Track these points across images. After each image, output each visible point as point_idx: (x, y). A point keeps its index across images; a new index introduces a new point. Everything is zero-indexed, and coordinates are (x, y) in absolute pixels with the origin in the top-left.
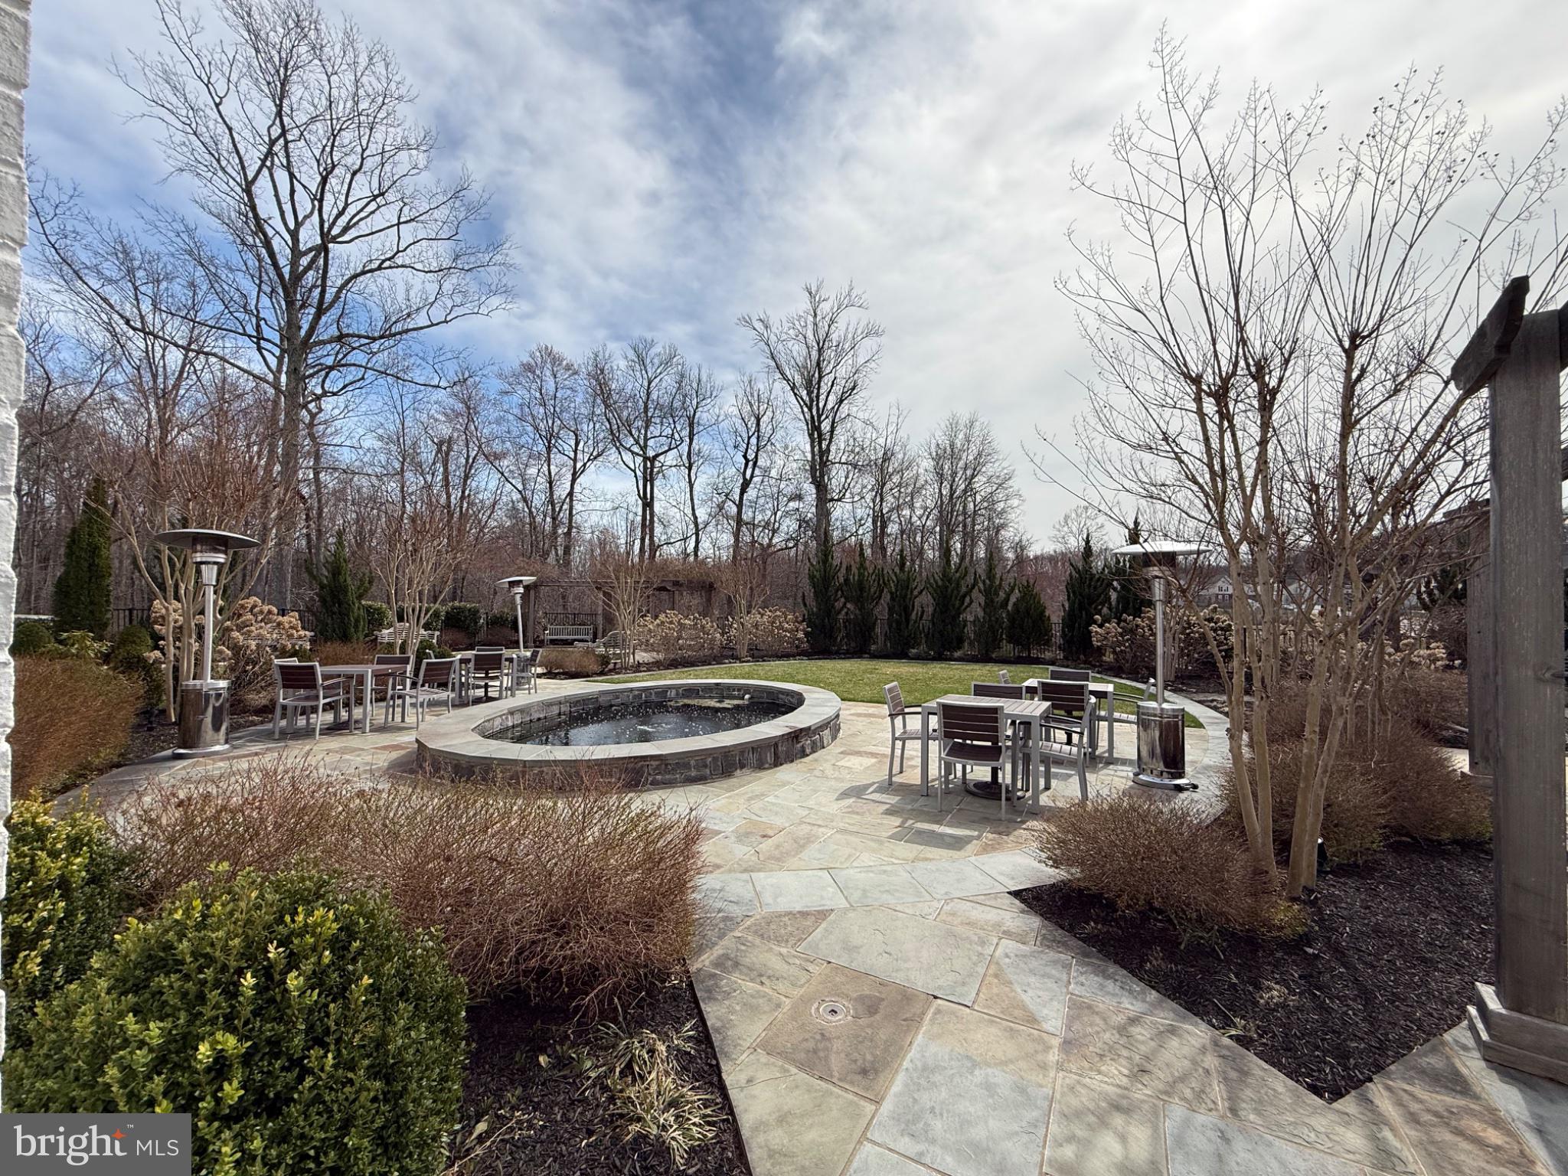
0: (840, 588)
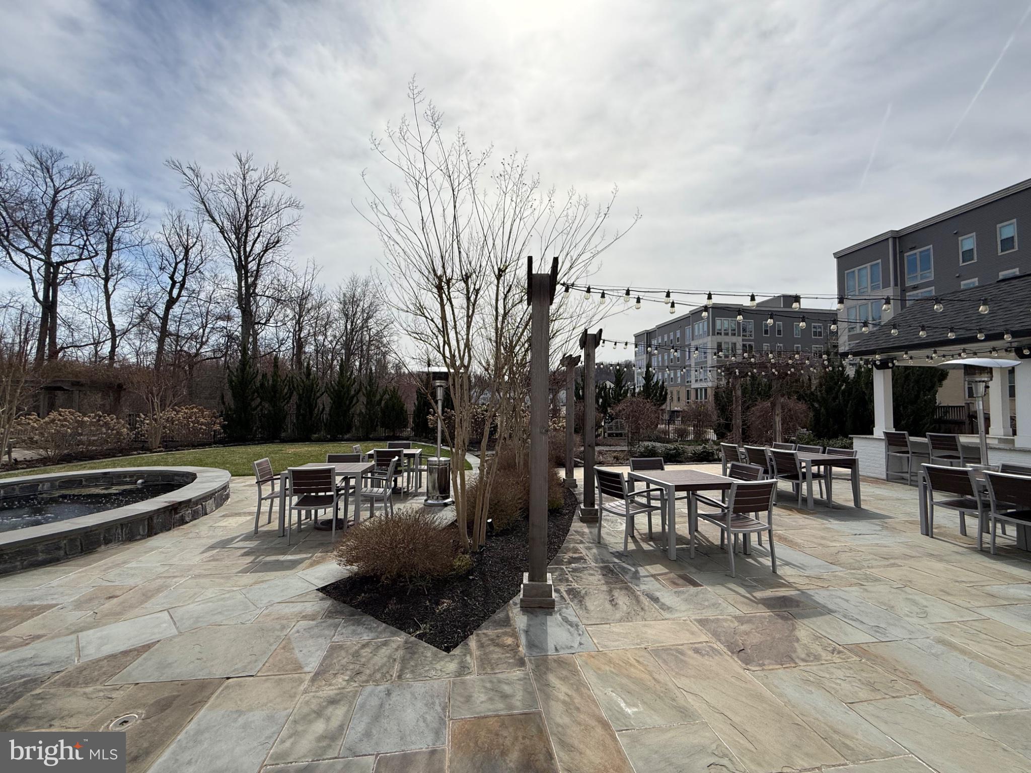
0: (257, 391)
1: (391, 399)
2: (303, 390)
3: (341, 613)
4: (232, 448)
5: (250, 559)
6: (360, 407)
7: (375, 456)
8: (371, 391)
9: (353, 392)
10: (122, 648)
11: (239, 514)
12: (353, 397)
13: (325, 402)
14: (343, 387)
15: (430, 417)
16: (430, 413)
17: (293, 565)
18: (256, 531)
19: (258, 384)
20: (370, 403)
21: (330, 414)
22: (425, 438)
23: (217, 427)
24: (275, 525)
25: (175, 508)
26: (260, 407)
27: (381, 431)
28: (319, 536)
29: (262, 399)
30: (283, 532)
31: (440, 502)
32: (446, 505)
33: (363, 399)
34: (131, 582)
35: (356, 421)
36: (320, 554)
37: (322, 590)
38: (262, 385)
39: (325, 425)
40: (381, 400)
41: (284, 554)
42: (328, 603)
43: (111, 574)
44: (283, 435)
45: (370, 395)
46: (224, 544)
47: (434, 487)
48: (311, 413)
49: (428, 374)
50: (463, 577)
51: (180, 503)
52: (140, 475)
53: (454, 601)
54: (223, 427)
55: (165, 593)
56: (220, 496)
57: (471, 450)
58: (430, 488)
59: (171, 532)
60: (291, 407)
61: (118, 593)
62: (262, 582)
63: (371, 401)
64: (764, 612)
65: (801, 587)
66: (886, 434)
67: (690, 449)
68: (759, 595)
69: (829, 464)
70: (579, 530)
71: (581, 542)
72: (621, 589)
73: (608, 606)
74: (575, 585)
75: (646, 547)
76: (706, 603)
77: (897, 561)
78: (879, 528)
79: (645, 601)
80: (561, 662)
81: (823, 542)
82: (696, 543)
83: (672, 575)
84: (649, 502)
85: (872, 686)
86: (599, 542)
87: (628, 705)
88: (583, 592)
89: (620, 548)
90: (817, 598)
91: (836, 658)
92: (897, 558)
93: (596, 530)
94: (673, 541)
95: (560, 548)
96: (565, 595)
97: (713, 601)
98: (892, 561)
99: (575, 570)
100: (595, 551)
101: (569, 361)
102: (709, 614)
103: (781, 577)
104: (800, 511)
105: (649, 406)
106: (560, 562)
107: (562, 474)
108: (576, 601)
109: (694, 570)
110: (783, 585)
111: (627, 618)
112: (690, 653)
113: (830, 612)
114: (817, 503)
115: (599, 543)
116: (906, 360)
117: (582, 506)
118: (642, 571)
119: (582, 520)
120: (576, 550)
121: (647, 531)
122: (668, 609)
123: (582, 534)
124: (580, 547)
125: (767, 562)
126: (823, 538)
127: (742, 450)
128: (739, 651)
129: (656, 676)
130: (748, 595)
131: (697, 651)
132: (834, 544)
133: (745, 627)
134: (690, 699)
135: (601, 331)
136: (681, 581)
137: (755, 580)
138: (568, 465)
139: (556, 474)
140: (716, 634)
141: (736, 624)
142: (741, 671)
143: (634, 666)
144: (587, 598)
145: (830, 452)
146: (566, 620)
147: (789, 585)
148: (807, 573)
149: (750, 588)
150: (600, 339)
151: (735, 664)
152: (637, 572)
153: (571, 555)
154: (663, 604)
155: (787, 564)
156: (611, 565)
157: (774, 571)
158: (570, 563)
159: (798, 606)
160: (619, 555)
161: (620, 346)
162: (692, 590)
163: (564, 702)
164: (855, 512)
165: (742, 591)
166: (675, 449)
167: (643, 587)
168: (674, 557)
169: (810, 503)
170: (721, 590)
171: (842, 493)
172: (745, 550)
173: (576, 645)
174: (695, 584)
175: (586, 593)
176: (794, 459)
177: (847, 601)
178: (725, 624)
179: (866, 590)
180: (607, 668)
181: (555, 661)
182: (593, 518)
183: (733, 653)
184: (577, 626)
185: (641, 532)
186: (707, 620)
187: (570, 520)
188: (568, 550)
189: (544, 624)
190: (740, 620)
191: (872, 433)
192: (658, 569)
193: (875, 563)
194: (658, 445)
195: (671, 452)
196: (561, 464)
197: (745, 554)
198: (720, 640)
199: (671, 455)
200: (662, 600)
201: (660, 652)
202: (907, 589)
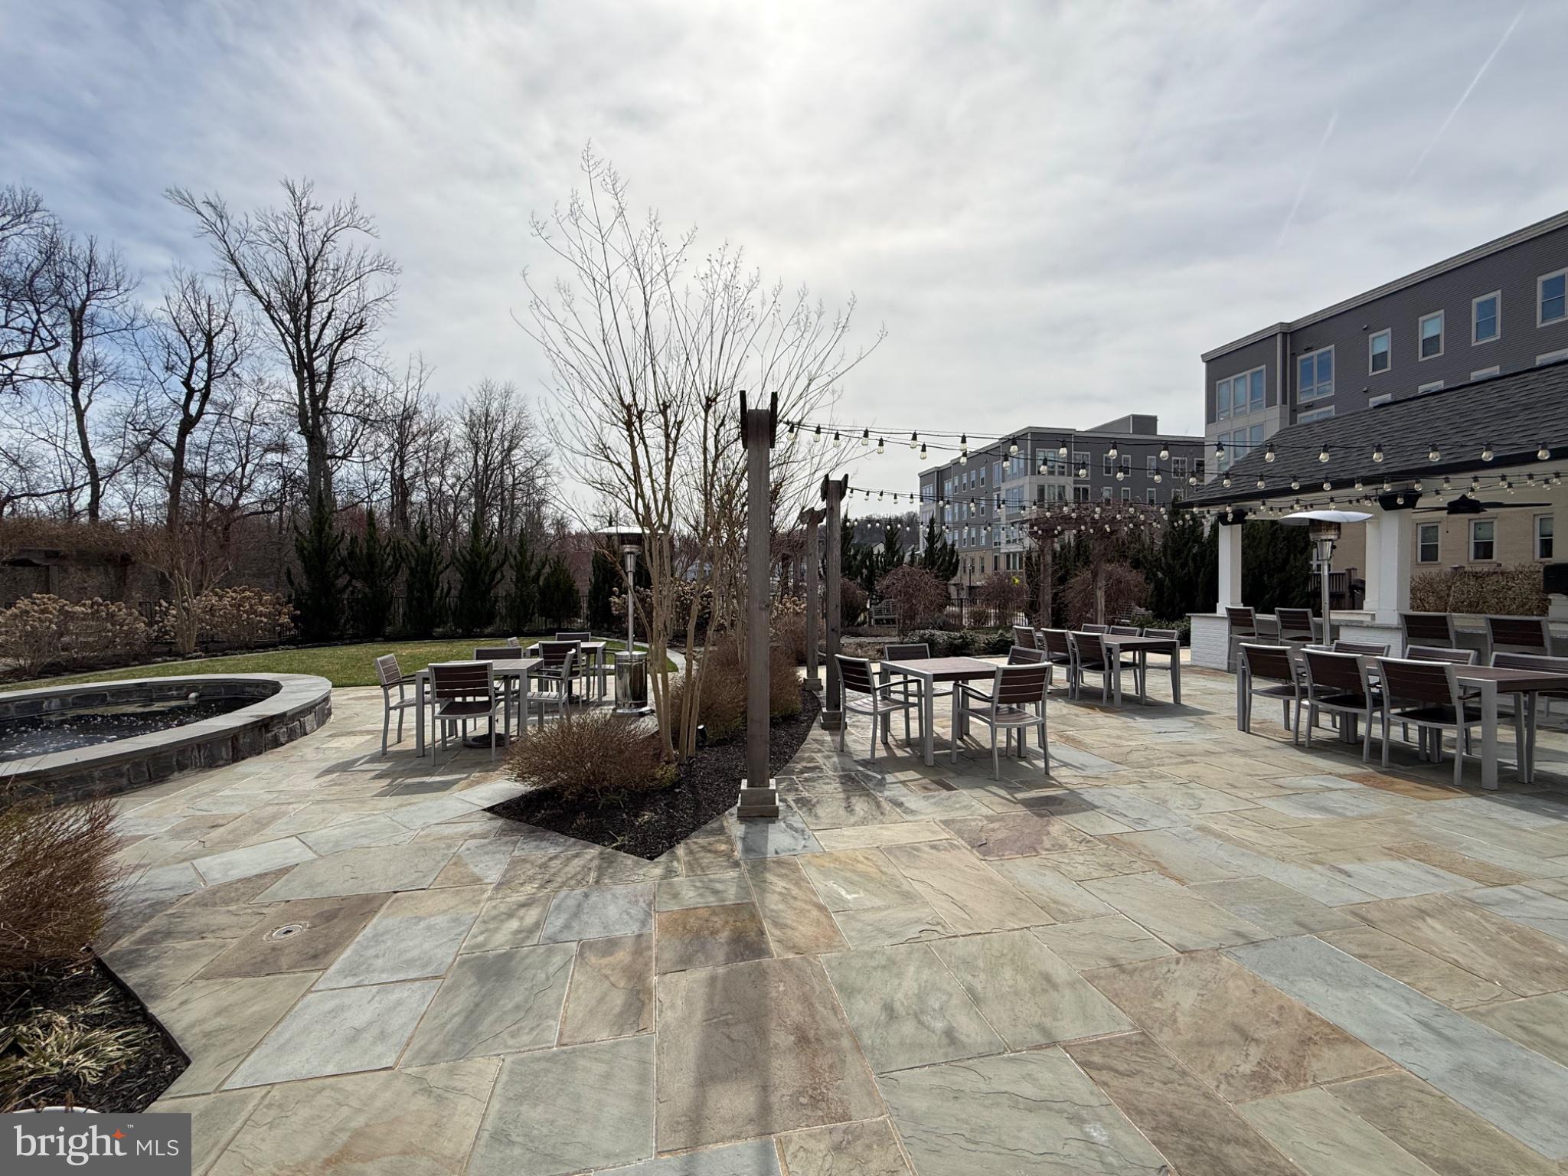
0: (343, 563)
1: (552, 574)
2: (417, 561)
3: (518, 830)
4: (315, 651)
5: (386, 782)
6: (505, 586)
7: (541, 652)
8: (522, 563)
9: (494, 565)
10: (255, 872)
11: (353, 733)
12: (495, 572)
13: (450, 580)
14: (479, 555)
15: (614, 599)
16: (613, 593)
17: (445, 786)
18: (384, 752)
19: (344, 553)
20: (521, 580)
21: (459, 597)
22: (608, 630)
23: (285, 619)
24: (410, 743)
25: (265, 724)
26: (349, 587)
27: (539, 622)
28: (472, 754)
29: (353, 576)
30: (422, 751)
31: (635, 711)
32: (642, 715)
33: (510, 574)
34: (235, 810)
35: (501, 607)
36: (478, 774)
37: (490, 810)
38: (351, 554)
39: (454, 613)
40: (538, 574)
41: (431, 775)
42: (499, 823)
43: (203, 803)
44: (388, 629)
45: (521, 567)
46: (345, 767)
47: (625, 695)
48: (431, 597)
49: (609, 536)
50: (669, 790)
51: (272, 718)
52: (192, 686)
53: (656, 814)
54: (294, 618)
55: (284, 820)
56: (320, 710)
57: (676, 646)
58: (620, 695)
59: (263, 757)
60: (399, 588)
61: (221, 822)
62: (410, 804)
63: (524, 577)
64: (1021, 810)
65: (1069, 786)
66: (1228, 610)
67: (982, 638)
68: (1020, 796)
69: (1144, 648)
70: (819, 738)
71: (820, 751)
72: (860, 796)
73: (842, 812)
74: (805, 794)
75: (899, 753)
76: (958, 806)
77: (1194, 758)
78: (1191, 725)
79: (887, 806)
80: (779, 863)
81: (1117, 741)
82: (960, 747)
83: (926, 781)
84: (906, 698)
85: (1109, 867)
86: (842, 750)
87: (848, 893)
88: (815, 800)
89: (868, 755)
90: (1086, 797)
91: (1083, 847)
92: (1195, 755)
93: (838, 739)
94: (930, 745)
95: (791, 757)
96: (792, 804)
97: (965, 803)
98: (1189, 758)
99: (807, 780)
100: (835, 759)
101: (810, 516)
102: (958, 815)
103: (1052, 778)
104: (1103, 709)
105: (929, 579)
106: (792, 772)
107: (803, 673)
108: (805, 809)
109: (951, 775)
110: (1053, 786)
111: (864, 822)
112: (927, 849)
113: (1094, 807)
114: (1127, 699)
115: (842, 751)
116: (1262, 512)
117: (824, 710)
118: (889, 778)
119: (824, 727)
120: (812, 760)
121: (904, 737)
122: (912, 812)
123: (822, 743)
124: (818, 756)
125: (1041, 764)
126: (1119, 737)
127: (1040, 635)
128: (981, 846)
129: (884, 869)
130: (1009, 797)
131: (934, 847)
132: (1130, 743)
133: (996, 825)
134: (916, 885)
135: (846, 476)
136: (934, 786)
137: (1021, 782)
138: (810, 661)
139: (794, 674)
140: (960, 833)
141: (985, 822)
142: (978, 862)
143: (862, 863)
144: (818, 806)
145: (1148, 634)
146: (791, 827)
147: (1060, 785)
148: (1084, 773)
149: (1012, 790)
150: (846, 486)
151: (973, 858)
152: (884, 779)
153: (805, 764)
154: (907, 808)
155: (1066, 765)
156: (853, 774)
157: (1047, 773)
158: (802, 772)
159: (1060, 804)
160: (865, 763)
161: (875, 496)
162: (945, 793)
163: (780, 893)
164: (1175, 708)
165: (1003, 793)
166: (961, 637)
167: (887, 793)
168: (930, 762)
169: (1117, 699)
170: (978, 793)
171: (1158, 686)
172: (1020, 752)
173: (799, 848)
174: (949, 788)
175: (818, 802)
176: (1099, 644)
177: (1118, 797)
178: (973, 824)
179: (1145, 787)
180: (832, 865)
181: (774, 862)
182: (836, 724)
183: (973, 847)
184: (803, 831)
185: (897, 738)
186: (953, 821)
187: (809, 728)
188: (802, 759)
189: (766, 831)
190: (990, 819)
191: (1215, 611)
192: (912, 775)
193: (1167, 761)
194: (938, 633)
195: (956, 642)
196: (801, 662)
197: (1019, 757)
198: (962, 838)
199: (956, 645)
200: (907, 805)
201: (892, 851)
202: (1192, 785)
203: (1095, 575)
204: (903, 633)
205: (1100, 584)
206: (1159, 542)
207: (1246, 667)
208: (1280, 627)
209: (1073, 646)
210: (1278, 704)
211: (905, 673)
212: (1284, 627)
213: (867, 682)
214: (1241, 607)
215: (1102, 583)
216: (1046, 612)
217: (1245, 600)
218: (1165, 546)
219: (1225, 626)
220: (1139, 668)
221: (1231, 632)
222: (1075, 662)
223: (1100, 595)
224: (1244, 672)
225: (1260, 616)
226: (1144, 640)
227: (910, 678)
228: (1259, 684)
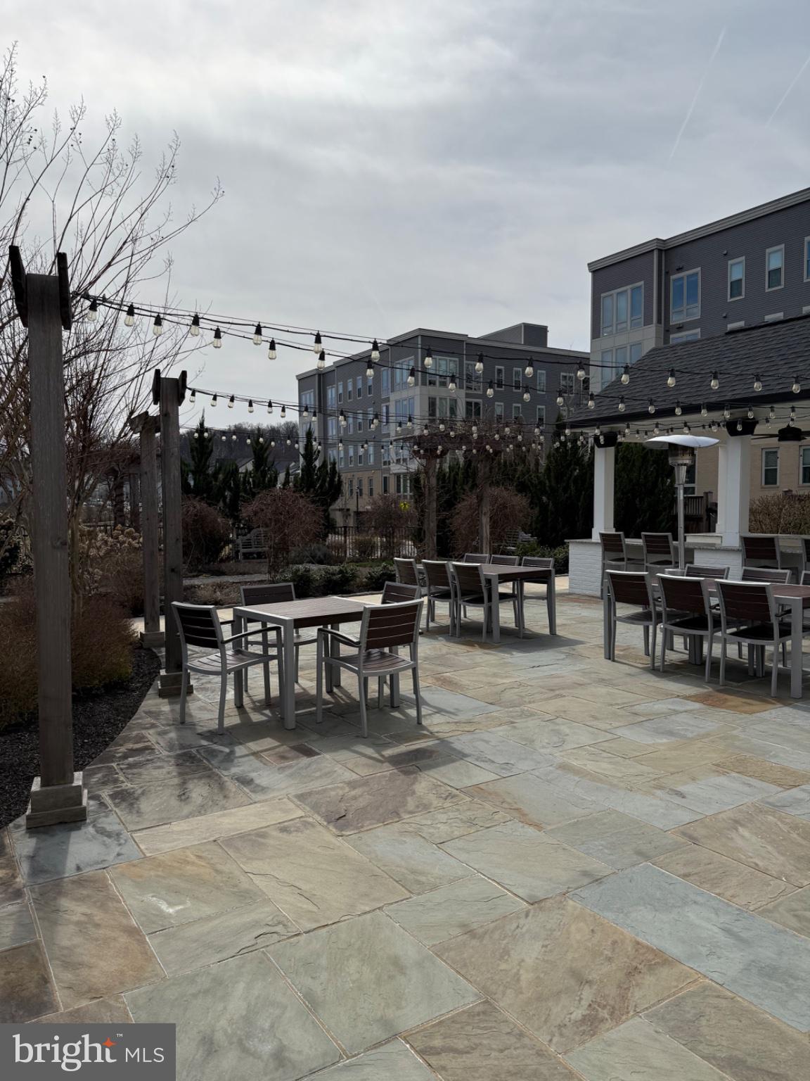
64: (388, 770)
65: (441, 735)
66: (602, 535)
68: (388, 752)
70: (154, 709)
71: (153, 726)
72: (200, 778)
73: (174, 802)
74: (127, 785)
75: (256, 717)
76: (318, 774)
77: (562, 692)
78: (563, 656)
79: (232, 786)
80: (81, 882)
81: (492, 680)
82: (328, 703)
83: (285, 748)
84: (265, 651)
85: (471, 822)
86: (183, 721)
87: (170, 904)
88: (139, 791)
89: (214, 725)
90: (457, 745)
91: (447, 804)
92: (563, 689)
93: (178, 707)
94: (290, 704)
95: (112, 739)
96: (108, 801)
97: (327, 770)
98: (557, 692)
99: (131, 766)
100: (173, 735)
102: (315, 785)
103: (424, 728)
104: (483, 645)
106: (111, 758)
108: (124, 805)
109: (315, 737)
110: (425, 736)
111: (202, 810)
112: (275, 833)
113: (465, 755)
114: (505, 632)
115: (183, 723)
116: (630, 435)
117: (163, 672)
118: (240, 750)
119: (162, 694)
120: (141, 738)
121: (262, 696)
122: (263, 789)
123: (155, 715)
124: (151, 736)
125: (413, 712)
126: (495, 675)
128: (339, 820)
129: (219, 867)
130: (376, 755)
131: (284, 830)
132: (505, 681)
133: (357, 792)
134: (257, 880)
135: (184, 374)
136: (293, 753)
137: (391, 737)
138: (148, 608)
140: (315, 808)
141: (347, 789)
142: (333, 840)
143: (193, 864)
144: (143, 799)
146: (102, 832)
147: (432, 735)
148: (457, 719)
149: (379, 746)
150: (184, 387)
151: (328, 835)
152: (232, 752)
153: (130, 746)
154: (258, 786)
155: (439, 711)
156: (194, 751)
157: (419, 723)
158: (125, 757)
159: (430, 757)
160: (211, 735)
162: (305, 760)
163: (78, 923)
164: (550, 640)
165: (370, 751)
167: (234, 770)
168: (291, 723)
169: (496, 633)
170: (344, 755)
171: (536, 617)
172: (394, 702)
173: (111, 857)
174: (309, 753)
175: (143, 793)
177: (487, 742)
178: (333, 793)
179: (515, 727)
180: (152, 873)
181: (73, 882)
182: (177, 689)
183: (329, 823)
184: (118, 835)
185: (255, 698)
186: (310, 794)
187: (142, 696)
188: (127, 740)
189: (65, 842)
190: (352, 785)
191: (590, 537)
192: (268, 742)
193: (538, 696)
196: (137, 612)
197: (393, 707)
198: (318, 813)
200: (257, 781)
201: (232, 842)
202: (559, 720)
203: (480, 499)
204: (273, 568)
205: (485, 510)
206: (543, 462)
207: (612, 594)
208: (645, 551)
209: (454, 578)
210: (638, 630)
211: (263, 619)
212: (649, 552)
213: (213, 634)
214: (613, 531)
215: (486, 508)
216: (431, 541)
217: (618, 525)
218: (548, 469)
219: (598, 552)
220: (517, 598)
221: (604, 558)
222: (456, 596)
223: (485, 520)
224: (609, 599)
225: (629, 541)
226: (522, 569)
227: (269, 625)
228: (623, 610)
